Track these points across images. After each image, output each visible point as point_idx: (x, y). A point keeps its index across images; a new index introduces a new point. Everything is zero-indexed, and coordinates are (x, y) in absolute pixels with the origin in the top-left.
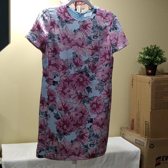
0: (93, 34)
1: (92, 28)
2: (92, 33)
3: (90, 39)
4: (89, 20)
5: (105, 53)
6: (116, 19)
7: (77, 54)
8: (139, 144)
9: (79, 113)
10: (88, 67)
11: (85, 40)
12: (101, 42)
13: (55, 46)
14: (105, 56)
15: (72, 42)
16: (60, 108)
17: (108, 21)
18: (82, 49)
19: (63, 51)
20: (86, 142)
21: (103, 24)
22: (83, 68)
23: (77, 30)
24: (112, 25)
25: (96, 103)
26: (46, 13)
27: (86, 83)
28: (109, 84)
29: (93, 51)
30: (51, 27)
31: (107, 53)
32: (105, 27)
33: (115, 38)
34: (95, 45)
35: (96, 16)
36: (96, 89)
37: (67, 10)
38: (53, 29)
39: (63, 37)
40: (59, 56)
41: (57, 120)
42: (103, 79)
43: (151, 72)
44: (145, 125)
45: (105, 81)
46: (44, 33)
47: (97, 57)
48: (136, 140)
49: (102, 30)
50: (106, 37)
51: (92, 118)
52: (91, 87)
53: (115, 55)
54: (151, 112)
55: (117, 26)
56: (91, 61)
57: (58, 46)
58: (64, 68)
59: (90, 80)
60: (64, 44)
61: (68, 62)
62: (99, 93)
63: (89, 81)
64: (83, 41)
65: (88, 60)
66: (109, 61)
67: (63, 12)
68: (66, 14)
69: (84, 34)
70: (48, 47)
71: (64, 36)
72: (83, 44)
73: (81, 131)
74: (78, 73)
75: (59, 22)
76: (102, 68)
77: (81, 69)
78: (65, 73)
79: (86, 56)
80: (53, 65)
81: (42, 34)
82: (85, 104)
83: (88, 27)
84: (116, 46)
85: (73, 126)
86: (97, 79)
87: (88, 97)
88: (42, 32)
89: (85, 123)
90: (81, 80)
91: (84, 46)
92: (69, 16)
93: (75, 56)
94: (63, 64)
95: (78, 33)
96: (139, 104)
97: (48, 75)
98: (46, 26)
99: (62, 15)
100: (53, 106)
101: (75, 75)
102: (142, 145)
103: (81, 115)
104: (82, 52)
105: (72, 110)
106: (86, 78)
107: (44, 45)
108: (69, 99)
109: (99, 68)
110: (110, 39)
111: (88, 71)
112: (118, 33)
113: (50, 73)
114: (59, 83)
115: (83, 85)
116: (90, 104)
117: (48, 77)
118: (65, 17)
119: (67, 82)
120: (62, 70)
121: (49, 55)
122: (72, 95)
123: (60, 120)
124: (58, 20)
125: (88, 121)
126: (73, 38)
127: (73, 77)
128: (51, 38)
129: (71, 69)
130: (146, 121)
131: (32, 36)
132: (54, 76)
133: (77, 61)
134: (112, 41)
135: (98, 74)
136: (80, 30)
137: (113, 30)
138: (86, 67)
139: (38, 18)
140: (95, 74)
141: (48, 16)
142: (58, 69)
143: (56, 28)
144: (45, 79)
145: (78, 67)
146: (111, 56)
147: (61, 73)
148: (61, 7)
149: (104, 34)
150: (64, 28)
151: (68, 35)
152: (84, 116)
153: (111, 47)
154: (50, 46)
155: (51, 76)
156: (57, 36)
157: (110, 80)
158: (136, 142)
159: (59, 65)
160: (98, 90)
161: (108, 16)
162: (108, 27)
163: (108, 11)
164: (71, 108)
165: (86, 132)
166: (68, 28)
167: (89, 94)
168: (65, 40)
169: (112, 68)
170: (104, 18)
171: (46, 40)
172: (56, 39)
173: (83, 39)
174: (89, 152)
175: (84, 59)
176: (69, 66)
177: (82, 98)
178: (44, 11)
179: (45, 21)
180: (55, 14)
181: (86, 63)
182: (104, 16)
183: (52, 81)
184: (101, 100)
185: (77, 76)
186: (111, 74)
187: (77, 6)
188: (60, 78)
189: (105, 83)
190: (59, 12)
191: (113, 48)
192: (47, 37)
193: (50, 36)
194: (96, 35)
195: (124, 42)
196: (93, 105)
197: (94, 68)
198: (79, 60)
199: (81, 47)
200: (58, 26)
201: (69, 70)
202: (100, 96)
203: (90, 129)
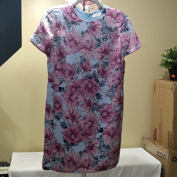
0: (102, 36)
1: (101, 29)
2: (101, 34)
3: (99, 42)
4: (98, 21)
5: (115, 57)
6: (127, 19)
7: (85, 58)
8: (160, 157)
9: (88, 121)
10: (97, 71)
11: (94, 43)
12: (111, 44)
13: (61, 50)
14: (115, 59)
15: (80, 45)
16: (67, 116)
17: (119, 21)
18: (91, 53)
19: (70, 54)
20: (95, 153)
21: (113, 24)
22: (92, 73)
23: (85, 32)
24: (123, 26)
25: (107, 111)
26: (51, 14)
27: (95, 89)
28: (121, 90)
29: (103, 54)
30: (57, 29)
31: (117, 56)
32: (116, 29)
33: (126, 40)
34: (104, 48)
35: (105, 16)
36: (106, 95)
37: (74, 11)
38: (59, 31)
39: (69, 40)
40: (65, 60)
41: (64, 130)
42: (114, 85)
43: (174, 77)
44: (167, 135)
45: (116, 87)
46: (49, 35)
47: (107, 61)
48: (157, 152)
49: (112, 31)
50: (117, 39)
51: (102, 127)
52: (101, 94)
53: (126, 58)
54: (173, 121)
55: (128, 27)
56: (100, 65)
57: (64, 49)
58: (71, 73)
59: (100, 86)
60: (71, 47)
61: (76, 67)
62: (110, 100)
63: (98, 87)
64: (91, 44)
65: (97, 64)
66: (120, 66)
67: (70, 12)
68: (73, 15)
69: (92, 36)
70: (53, 51)
71: (70, 38)
72: (91, 47)
73: (91, 141)
74: (87, 79)
75: (65, 23)
76: (113, 72)
77: (89, 74)
78: (72, 79)
79: (94, 60)
80: (59, 70)
81: (47, 37)
82: (95, 112)
83: (96, 29)
84: (127, 48)
85: (81, 136)
86: (107, 85)
87: (97, 104)
88: (47, 35)
89: (94, 132)
90: (90, 86)
91: (92, 49)
92: (76, 17)
93: (83, 60)
94: (70, 69)
95: (86, 35)
96: (161, 113)
97: (54, 80)
98: (51, 28)
99: (68, 15)
100: (59, 114)
101: (83, 80)
102: (163, 158)
103: (90, 124)
104: (90, 55)
105: (80, 119)
106: (95, 84)
107: (49, 48)
108: (77, 107)
109: (110, 73)
110: (121, 41)
111: (98, 77)
112: (130, 35)
113: (56, 78)
114: (65, 89)
115: (92, 91)
116: (100, 112)
117: (53, 83)
118: (71, 18)
119: (75, 88)
120: (69, 75)
121: (54, 59)
122: (80, 102)
123: (67, 129)
124: (64, 22)
125: (98, 130)
126: (80, 41)
127: (81, 82)
128: (56, 40)
129: (79, 74)
130: (169, 132)
131: (36, 39)
132: (60, 82)
133: (86, 65)
134: (123, 43)
135: (108, 79)
136: (88, 31)
137: (124, 31)
138: (95, 72)
139: (43, 20)
140: (105, 79)
141: (53, 17)
142: (65, 74)
143: (62, 30)
144: (51, 85)
145: (87, 72)
146: (122, 59)
147: (68, 79)
148: (67, 7)
149: (114, 36)
150: (71, 30)
151: (75, 37)
152: (94, 125)
153: (123, 49)
154: (55, 49)
155: (57, 82)
156: (63, 39)
157: (122, 86)
158: (157, 155)
159: (65, 70)
160: (108, 97)
161: (119, 16)
162: (119, 28)
163: (118, 11)
164: (79, 117)
165: (96, 143)
166: (75, 30)
167: (99, 101)
168: (71, 42)
169: (123, 72)
170: (115, 19)
171: (51, 43)
172: (62, 42)
173: (91, 41)
174: (99, 164)
175: (93, 63)
176: (76, 71)
177: (91, 106)
178: (49, 12)
179: (50, 23)
180: (60, 15)
181: (95, 67)
182: (115, 16)
183: (58, 87)
184: (112, 107)
185: (85, 81)
186: (123, 79)
187: (85, 5)
188: (67, 84)
189: (115, 90)
190: (65, 12)
191: (125, 51)
192: (52, 39)
193: (56, 38)
194: (105, 37)
195: (137, 45)
196: (104, 113)
197: (104, 73)
198: (87, 65)
199: (90, 50)
200: (64, 28)
201: (76, 75)
202: (111, 103)
203: (100, 139)
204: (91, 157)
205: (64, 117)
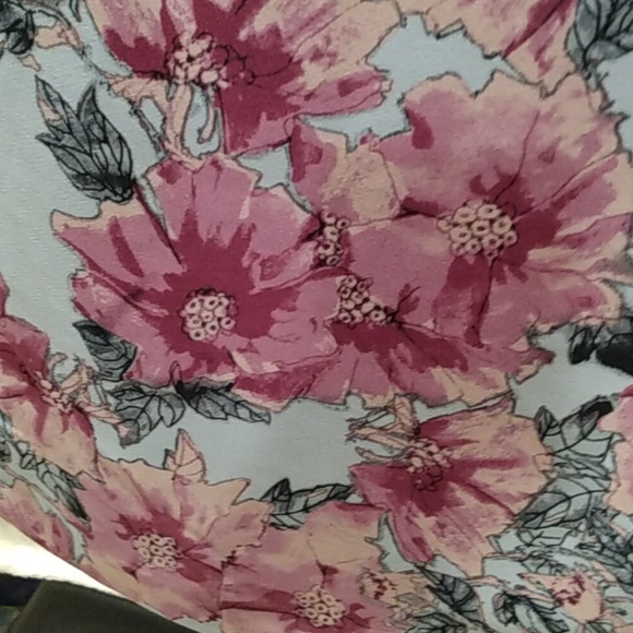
9: (459, 189)
16: (149, 30)
41: (82, 204)
73: (439, 424)
85: (327, 342)
89: (522, 345)
103: (487, 226)
105: (354, 124)
123: (133, 208)
152: (536, 255)
164: (346, 87)
165: (497, 453)
203: (572, 432)
204: (396, 562)
205: (87, 32)
